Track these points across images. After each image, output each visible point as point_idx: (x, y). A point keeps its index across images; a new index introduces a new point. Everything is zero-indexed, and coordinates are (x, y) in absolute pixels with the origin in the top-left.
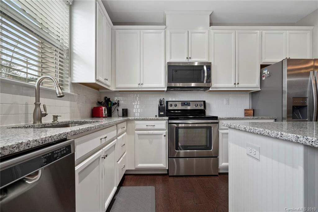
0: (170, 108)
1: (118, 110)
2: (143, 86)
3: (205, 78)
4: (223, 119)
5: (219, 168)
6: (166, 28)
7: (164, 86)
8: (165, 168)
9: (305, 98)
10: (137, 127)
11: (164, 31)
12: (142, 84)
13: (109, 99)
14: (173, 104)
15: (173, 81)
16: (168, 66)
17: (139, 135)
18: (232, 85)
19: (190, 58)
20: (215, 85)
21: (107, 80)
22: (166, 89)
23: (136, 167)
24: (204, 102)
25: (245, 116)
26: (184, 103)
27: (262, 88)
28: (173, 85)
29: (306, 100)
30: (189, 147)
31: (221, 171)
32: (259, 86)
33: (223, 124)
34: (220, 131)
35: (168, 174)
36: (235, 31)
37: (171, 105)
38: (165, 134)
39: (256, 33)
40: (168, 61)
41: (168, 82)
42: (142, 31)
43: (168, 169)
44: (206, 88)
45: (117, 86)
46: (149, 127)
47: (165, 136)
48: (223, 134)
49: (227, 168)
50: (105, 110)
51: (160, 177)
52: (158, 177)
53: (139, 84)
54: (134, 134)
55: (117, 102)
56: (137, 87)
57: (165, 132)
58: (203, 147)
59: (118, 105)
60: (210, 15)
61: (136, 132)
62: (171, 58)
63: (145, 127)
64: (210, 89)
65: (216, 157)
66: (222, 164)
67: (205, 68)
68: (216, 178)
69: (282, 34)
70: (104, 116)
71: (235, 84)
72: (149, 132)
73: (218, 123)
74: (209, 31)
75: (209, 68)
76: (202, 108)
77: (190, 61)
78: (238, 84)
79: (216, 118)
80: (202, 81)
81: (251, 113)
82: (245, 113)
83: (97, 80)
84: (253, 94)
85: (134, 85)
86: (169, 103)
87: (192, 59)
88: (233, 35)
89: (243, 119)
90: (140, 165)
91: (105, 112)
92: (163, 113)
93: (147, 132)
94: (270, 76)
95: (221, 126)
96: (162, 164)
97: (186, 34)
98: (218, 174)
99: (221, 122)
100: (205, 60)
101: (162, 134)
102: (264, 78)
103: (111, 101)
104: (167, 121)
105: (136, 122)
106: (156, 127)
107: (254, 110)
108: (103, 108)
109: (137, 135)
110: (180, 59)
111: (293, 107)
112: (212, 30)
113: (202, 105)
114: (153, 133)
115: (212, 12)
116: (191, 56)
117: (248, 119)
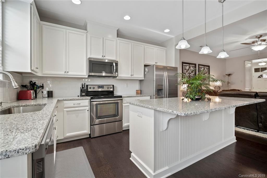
0: (89, 90)
1: (42, 92)
2: (69, 73)
3: (115, 71)
4: (125, 97)
5: (123, 127)
6: (87, 32)
7: (86, 75)
8: (88, 133)
9: (162, 85)
10: (66, 106)
11: (86, 34)
12: (68, 72)
13: (35, 83)
14: (92, 87)
15: (92, 71)
16: (89, 60)
17: (67, 111)
18: (130, 76)
19: (104, 56)
20: (120, 75)
21: (38, 69)
22: (87, 77)
23: (65, 136)
24: (113, 85)
25: (137, 94)
26: (100, 87)
27: (145, 78)
28: (93, 74)
29: (163, 86)
30: (102, 117)
31: (124, 129)
32: (143, 77)
33: (125, 100)
34: (123, 104)
35: (90, 137)
36: (131, 43)
37: (90, 88)
38: (88, 109)
39: (142, 46)
40: (89, 57)
41: (89, 72)
42: (68, 31)
43: (90, 133)
44: (115, 77)
45: (44, 73)
46: (76, 105)
47: (88, 111)
48: (125, 106)
49: (128, 126)
50: (33, 93)
51: (84, 140)
52: (82, 140)
53: (65, 72)
54: (63, 111)
55: (42, 85)
56: (63, 74)
57: (88, 108)
58: (112, 116)
59: (43, 88)
60: (117, 30)
61: (64, 109)
62: (91, 55)
63: (72, 105)
64: (117, 78)
65: (121, 120)
66: (125, 124)
67: (114, 64)
68: (121, 133)
69: (154, 49)
70: (32, 98)
71: (131, 75)
72: (76, 108)
73: (122, 100)
74: (116, 40)
75: (117, 64)
76: (112, 90)
77: (104, 58)
78: (133, 75)
79: (121, 97)
80: (112, 72)
81: (140, 93)
82: (137, 92)
83: (31, 70)
84: (141, 81)
85: (61, 73)
86: (89, 87)
87: (105, 57)
88: (130, 45)
89: (135, 97)
90: (68, 134)
91: (33, 95)
92: (84, 94)
93: (74, 109)
94: (148, 72)
95: (124, 101)
96: (85, 131)
97: (102, 39)
98: (122, 131)
99: (124, 99)
100: (114, 58)
101: (85, 110)
102: (146, 73)
103: (36, 85)
104: (90, 100)
105: (65, 102)
106: (81, 105)
107: (141, 91)
108: (32, 91)
109: (66, 112)
110: (98, 56)
111: (158, 89)
112: (118, 40)
113: (112, 88)
114: (79, 109)
115: (119, 29)
116: (105, 55)
117: (138, 96)
